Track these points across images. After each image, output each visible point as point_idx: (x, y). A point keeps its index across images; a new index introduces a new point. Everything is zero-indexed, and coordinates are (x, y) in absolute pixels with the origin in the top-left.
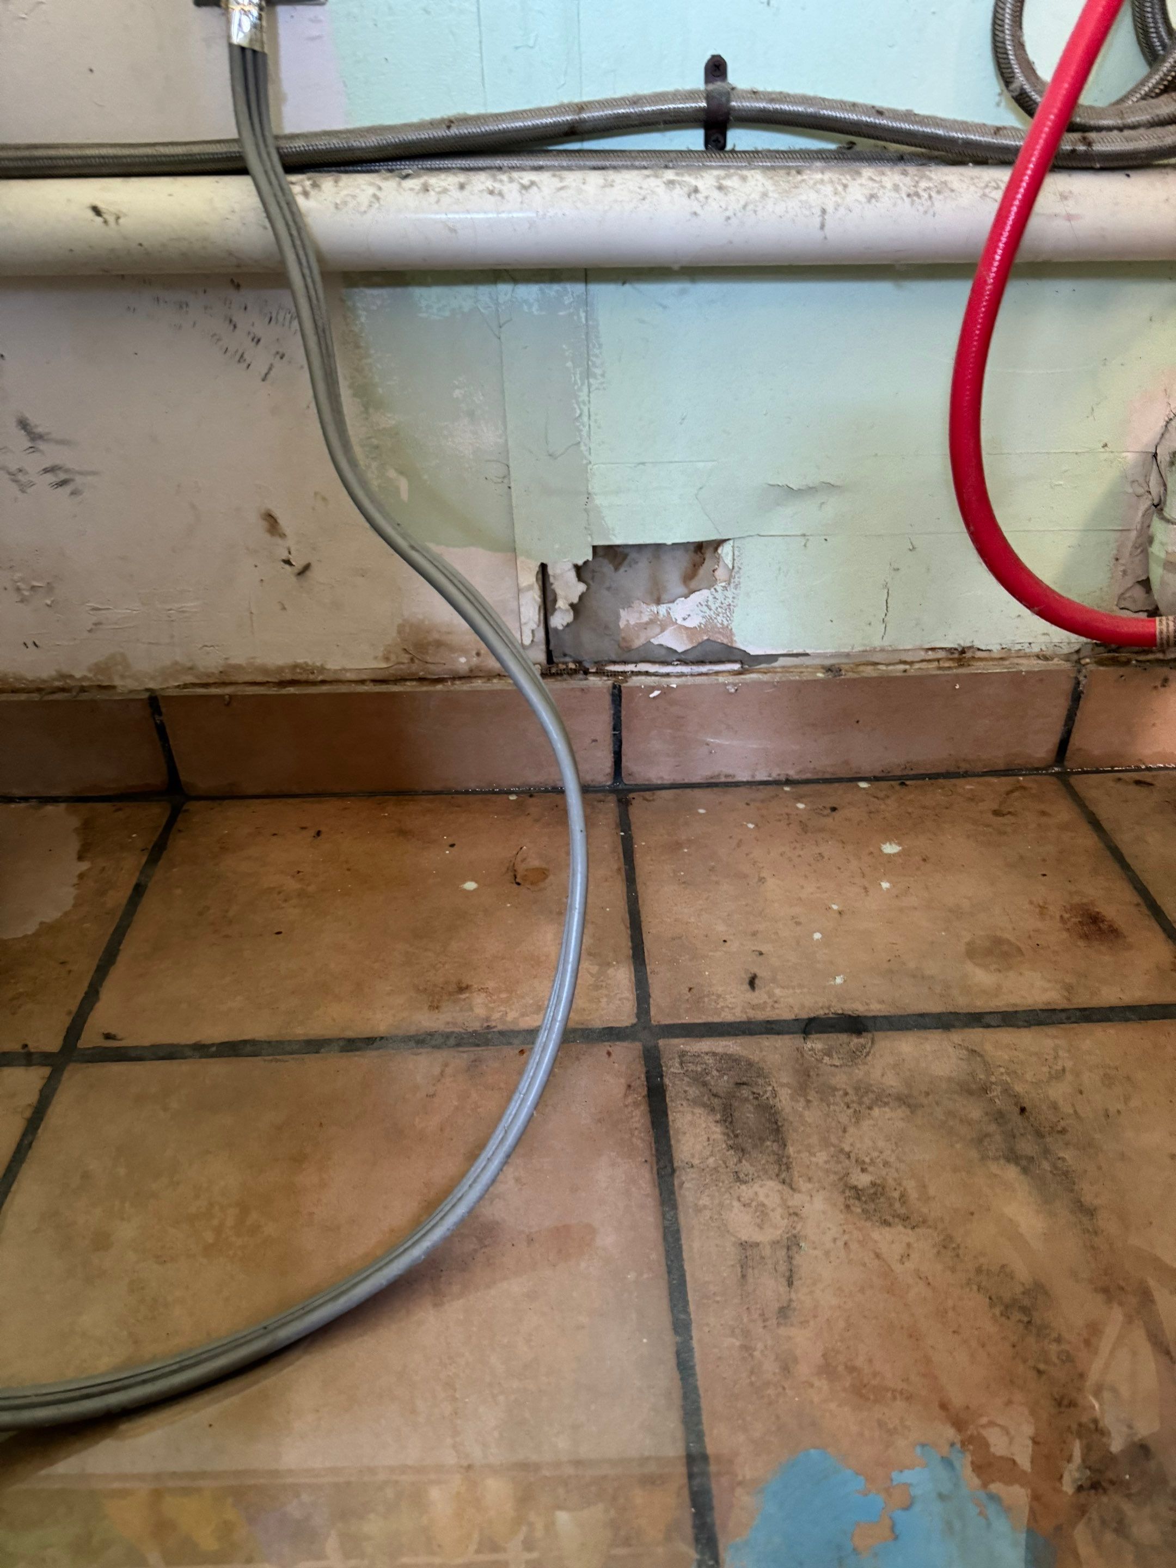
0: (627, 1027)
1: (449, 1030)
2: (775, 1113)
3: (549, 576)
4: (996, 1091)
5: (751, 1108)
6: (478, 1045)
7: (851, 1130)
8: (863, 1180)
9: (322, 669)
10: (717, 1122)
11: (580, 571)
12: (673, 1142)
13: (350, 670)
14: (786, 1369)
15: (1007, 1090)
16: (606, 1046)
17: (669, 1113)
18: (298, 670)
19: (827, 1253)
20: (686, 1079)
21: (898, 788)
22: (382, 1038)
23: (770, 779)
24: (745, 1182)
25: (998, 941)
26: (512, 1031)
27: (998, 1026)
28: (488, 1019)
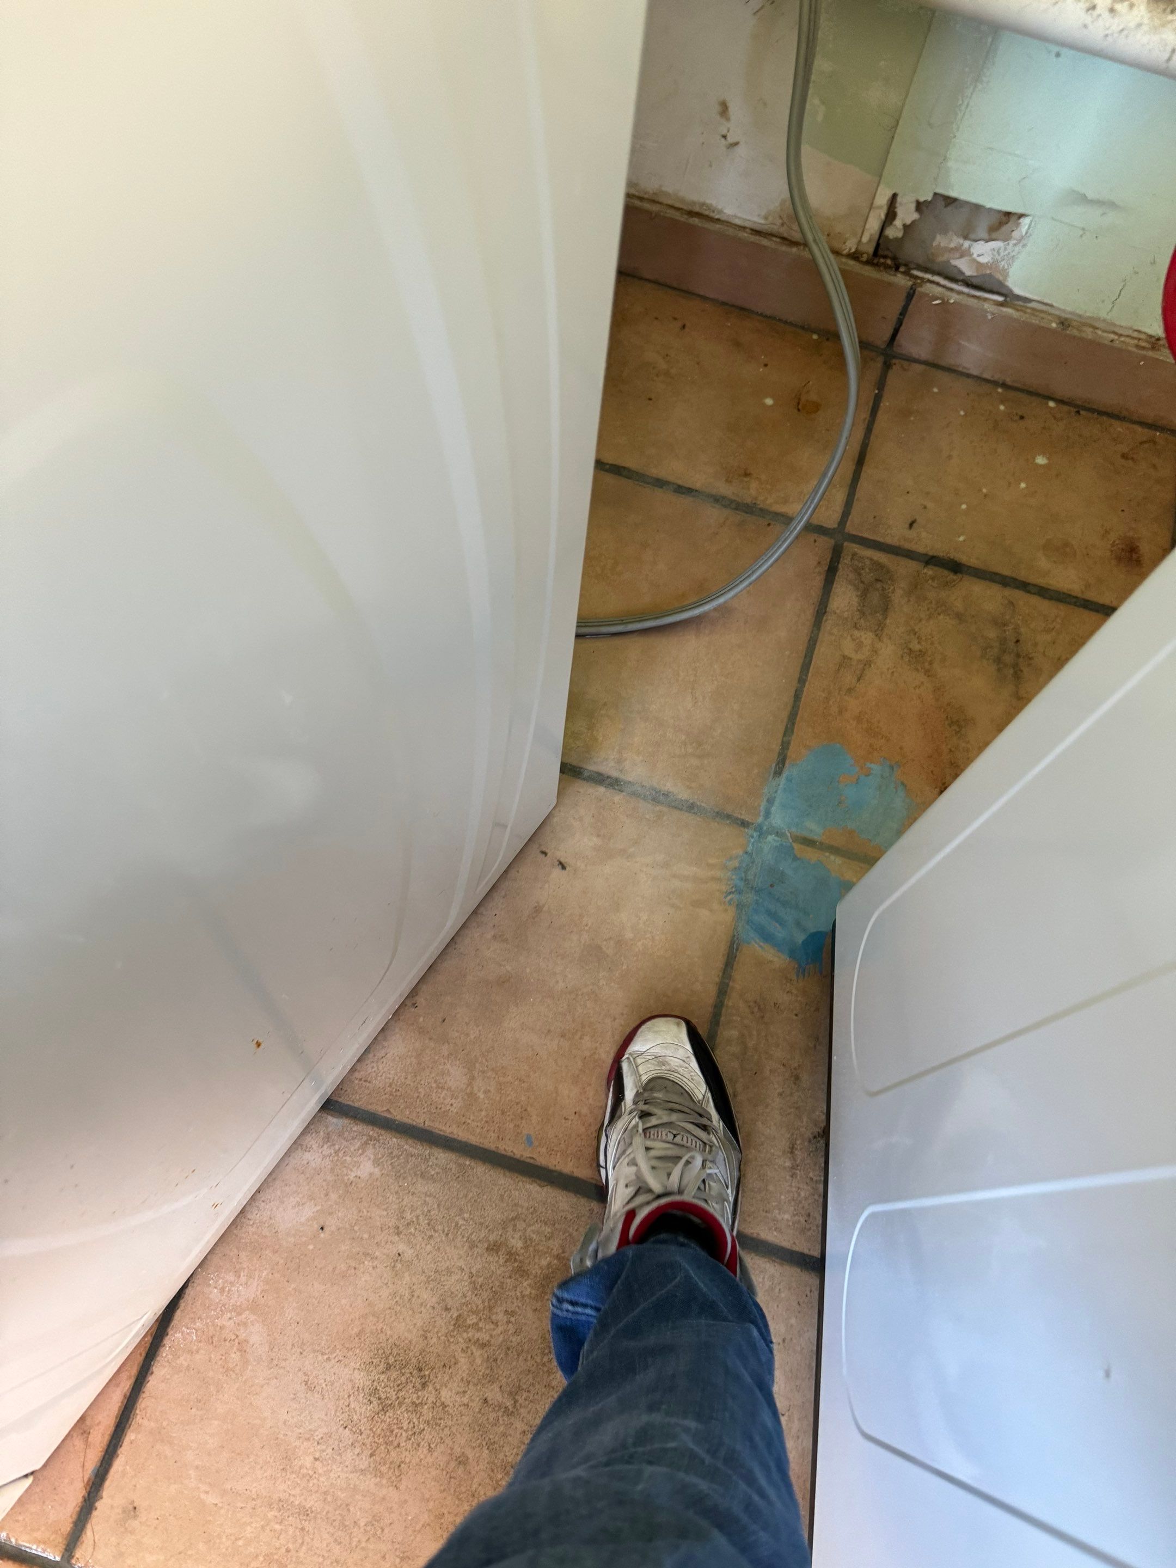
0: (830, 529)
1: (733, 498)
2: (889, 601)
3: (896, 202)
4: (1011, 627)
5: (878, 595)
6: (747, 513)
7: (924, 622)
8: (916, 646)
9: (720, 212)
10: (857, 596)
11: (919, 206)
12: (831, 599)
13: (740, 218)
14: (840, 712)
15: (1016, 630)
16: (815, 536)
17: (835, 583)
18: (705, 207)
19: (882, 673)
20: (851, 568)
21: (1073, 414)
22: (696, 491)
23: (992, 379)
24: (859, 630)
25: (1066, 545)
26: (767, 510)
27: (1035, 594)
28: (756, 498)
